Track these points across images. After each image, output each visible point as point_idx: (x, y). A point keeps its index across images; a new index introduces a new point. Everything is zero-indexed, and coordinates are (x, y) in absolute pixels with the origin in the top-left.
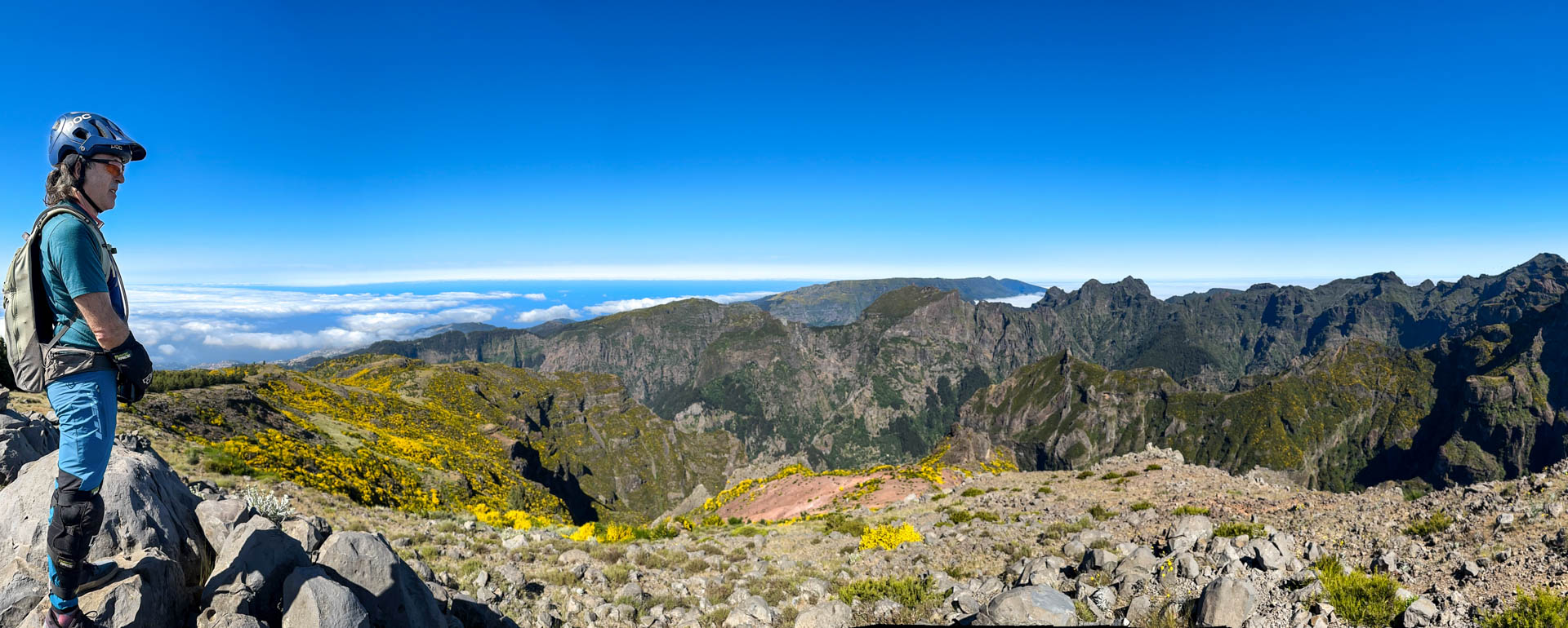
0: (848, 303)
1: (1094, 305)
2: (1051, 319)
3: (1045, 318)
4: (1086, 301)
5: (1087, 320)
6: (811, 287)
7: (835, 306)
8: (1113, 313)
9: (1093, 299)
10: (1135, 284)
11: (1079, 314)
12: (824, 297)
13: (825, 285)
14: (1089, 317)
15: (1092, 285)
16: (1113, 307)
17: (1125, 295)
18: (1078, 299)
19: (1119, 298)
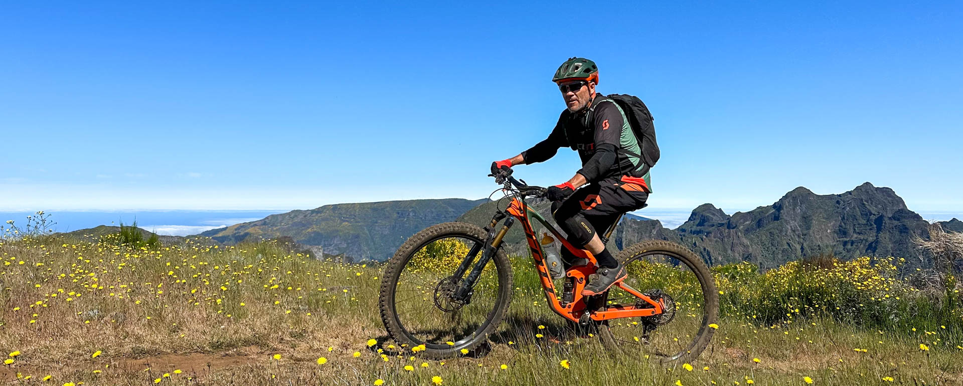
0: (357, 237)
1: (808, 228)
2: (740, 249)
3: (728, 247)
4: (792, 223)
5: (799, 251)
6: (289, 214)
7: (336, 241)
8: (845, 243)
9: (806, 220)
10: (879, 196)
11: (785, 242)
12: (315, 228)
13: (313, 211)
14: (802, 248)
15: (800, 196)
16: (843, 232)
17: (867, 214)
18: (776, 218)
19: (855, 218)
